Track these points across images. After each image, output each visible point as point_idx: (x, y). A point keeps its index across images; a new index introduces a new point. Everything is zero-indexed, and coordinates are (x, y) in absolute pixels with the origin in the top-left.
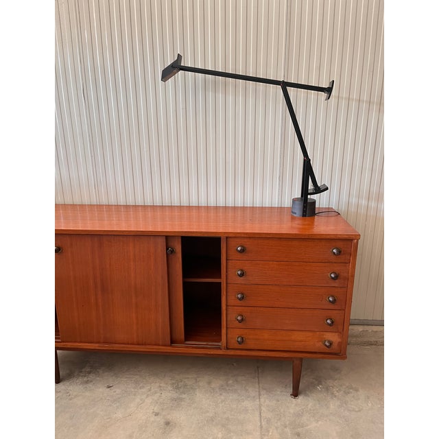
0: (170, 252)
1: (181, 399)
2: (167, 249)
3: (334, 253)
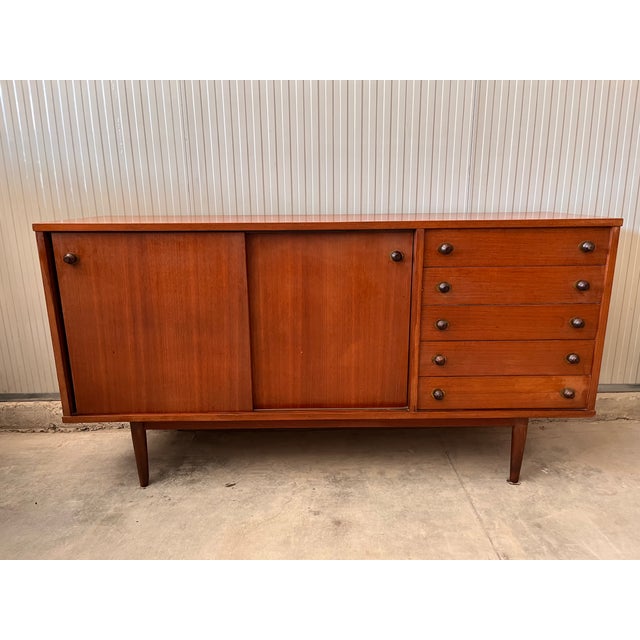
1: (347, 494)
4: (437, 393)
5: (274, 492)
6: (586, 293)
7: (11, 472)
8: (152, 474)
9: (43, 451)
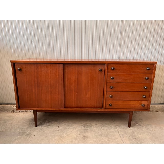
1: (87, 130)
4: (110, 105)
5: (69, 129)
6: (148, 80)
7: (3, 122)
8: (38, 123)
9: (11, 117)
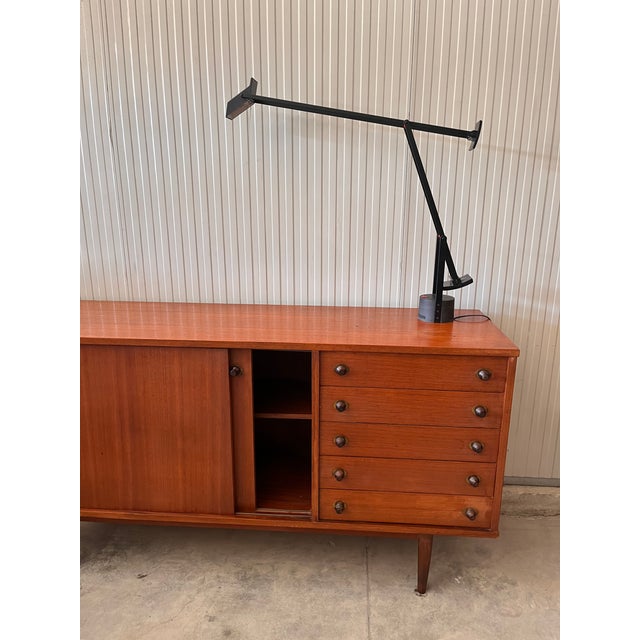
0: (234, 373)
2: (230, 368)
3: (481, 377)
5: (180, 589)
6: (484, 419)
